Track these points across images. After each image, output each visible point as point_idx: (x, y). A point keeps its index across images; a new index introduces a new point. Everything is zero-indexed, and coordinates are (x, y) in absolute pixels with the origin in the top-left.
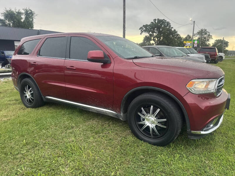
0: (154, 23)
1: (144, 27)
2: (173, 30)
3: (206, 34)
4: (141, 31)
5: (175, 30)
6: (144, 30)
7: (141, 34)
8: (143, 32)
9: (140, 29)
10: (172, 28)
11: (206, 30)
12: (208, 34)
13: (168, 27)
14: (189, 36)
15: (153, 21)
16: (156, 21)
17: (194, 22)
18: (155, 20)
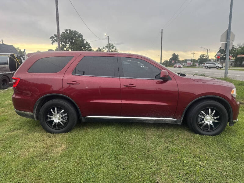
0: (66, 33)
1: (56, 37)
2: (85, 42)
3: (113, 48)
4: (52, 40)
5: (87, 42)
6: (56, 40)
7: (52, 43)
8: (54, 41)
9: (51, 38)
10: (85, 40)
11: (112, 45)
12: (115, 48)
13: (80, 39)
14: (99, 49)
15: (65, 32)
16: (68, 32)
17: (108, 37)
18: (67, 30)
